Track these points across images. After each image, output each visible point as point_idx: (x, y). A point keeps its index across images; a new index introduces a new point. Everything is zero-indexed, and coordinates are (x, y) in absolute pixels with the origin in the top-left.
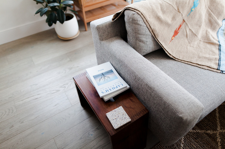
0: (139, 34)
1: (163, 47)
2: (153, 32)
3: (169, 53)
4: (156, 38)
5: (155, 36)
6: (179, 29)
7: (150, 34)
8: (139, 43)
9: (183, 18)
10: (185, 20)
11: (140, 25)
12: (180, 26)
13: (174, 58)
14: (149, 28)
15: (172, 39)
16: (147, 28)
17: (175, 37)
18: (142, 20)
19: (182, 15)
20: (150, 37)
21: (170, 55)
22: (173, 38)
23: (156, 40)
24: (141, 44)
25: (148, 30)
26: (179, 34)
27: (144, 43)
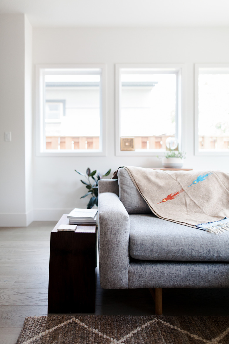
0: (123, 184)
1: (148, 203)
2: (137, 186)
3: (154, 210)
4: (141, 192)
5: (140, 190)
6: (174, 195)
7: (134, 187)
8: (124, 193)
9: (181, 186)
10: (184, 189)
11: (125, 177)
12: (178, 193)
13: (158, 216)
14: (134, 181)
15: (163, 201)
16: (131, 181)
17: (168, 200)
18: (128, 174)
19: (179, 183)
20: (135, 190)
21: (155, 212)
22: (165, 200)
23: (140, 195)
24: (126, 195)
25: (132, 183)
26: (174, 199)
27: (128, 194)
